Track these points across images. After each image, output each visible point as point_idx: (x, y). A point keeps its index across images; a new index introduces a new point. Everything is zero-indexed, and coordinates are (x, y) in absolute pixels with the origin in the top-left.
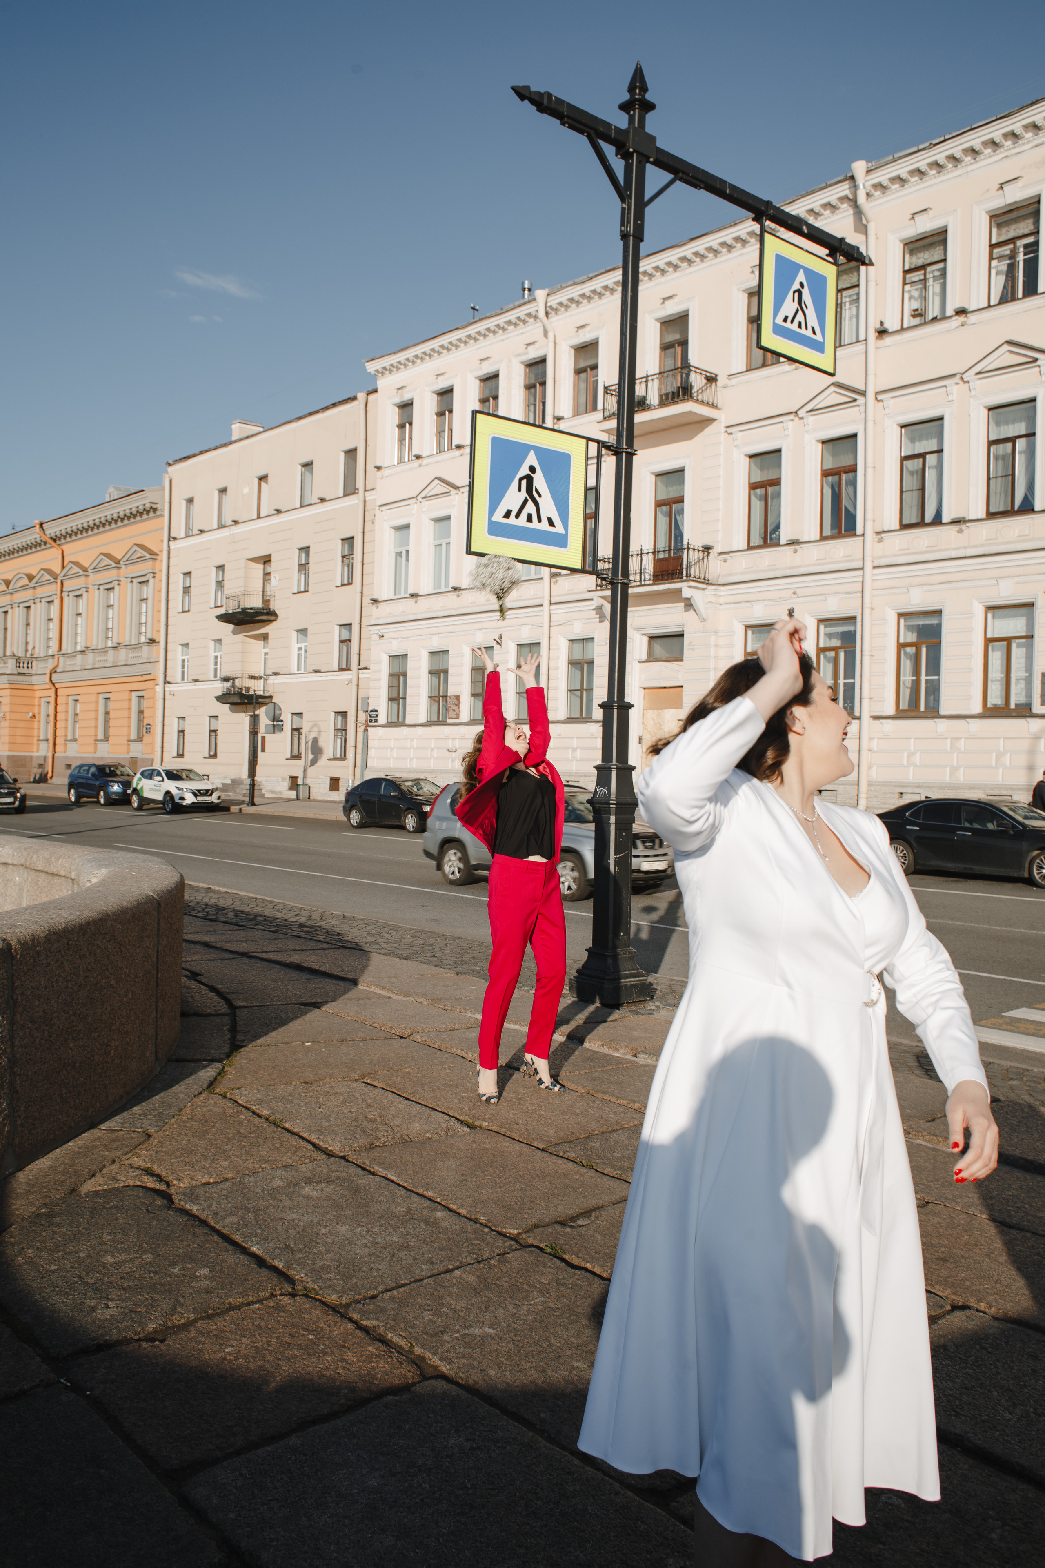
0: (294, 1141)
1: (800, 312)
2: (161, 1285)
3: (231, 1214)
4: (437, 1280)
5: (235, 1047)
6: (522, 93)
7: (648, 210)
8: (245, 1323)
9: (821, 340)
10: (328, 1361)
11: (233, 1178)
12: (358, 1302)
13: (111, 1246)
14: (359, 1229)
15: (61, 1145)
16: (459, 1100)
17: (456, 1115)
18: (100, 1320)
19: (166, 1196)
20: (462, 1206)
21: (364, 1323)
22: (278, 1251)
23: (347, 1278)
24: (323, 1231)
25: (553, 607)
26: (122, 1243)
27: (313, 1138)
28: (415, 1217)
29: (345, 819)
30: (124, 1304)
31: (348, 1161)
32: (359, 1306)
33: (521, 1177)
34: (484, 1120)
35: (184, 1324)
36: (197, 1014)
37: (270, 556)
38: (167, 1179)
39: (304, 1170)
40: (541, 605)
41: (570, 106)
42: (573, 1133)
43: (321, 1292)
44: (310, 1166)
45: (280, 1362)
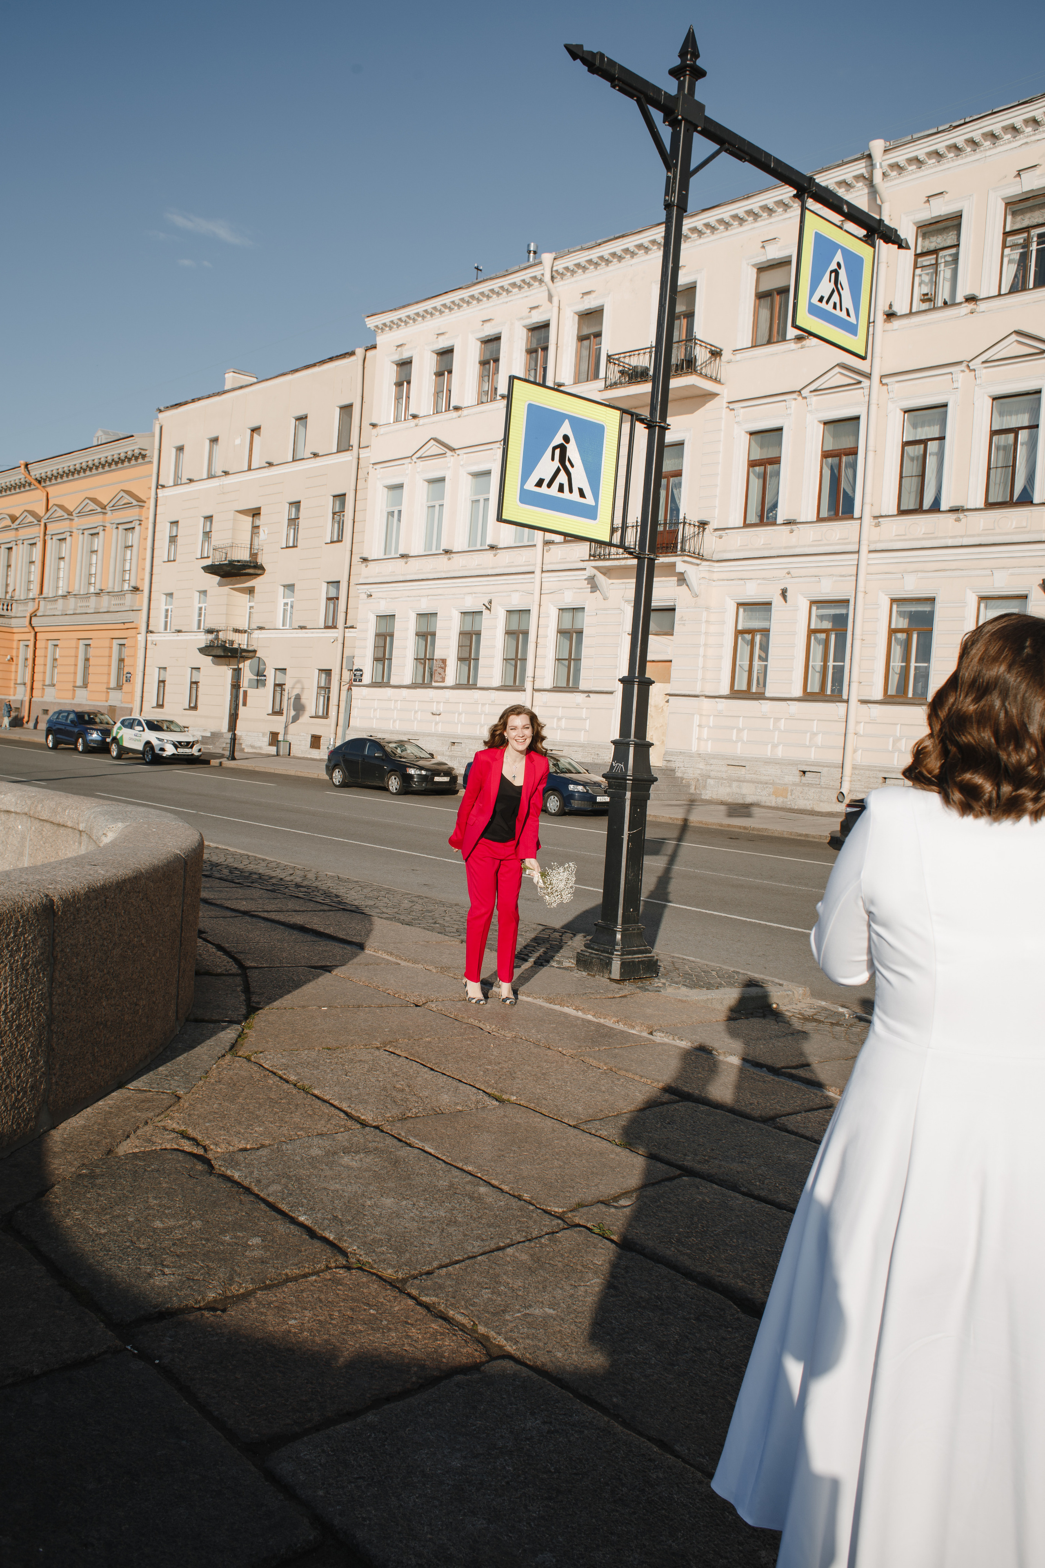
0: (326, 1109)
1: (836, 293)
2: (214, 1252)
3: (273, 1182)
4: (491, 1258)
5: (252, 1009)
6: (575, 52)
7: (693, 181)
8: (305, 1296)
9: (855, 323)
10: (393, 1338)
11: (270, 1145)
12: (415, 1277)
13: (158, 1211)
14: (404, 1203)
15: (92, 1104)
16: (485, 1072)
17: (483, 1088)
18: (159, 1287)
19: (207, 1162)
20: (503, 1182)
21: (424, 1299)
22: (326, 1222)
23: (399, 1252)
24: (369, 1203)
25: (544, 575)
26: (169, 1208)
27: (344, 1106)
28: (458, 1191)
29: (327, 777)
30: (180, 1271)
31: (382, 1131)
32: (417, 1282)
33: (557, 1154)
34: (512, 1094)
35: (243, 1294)
36: (208, 973)
37: (259, 508)
38: (203, 1143)
39: (340, 1138)
40: (533, 572)
41: (622, 68)
42: (601, 1111)
43: (376, 1266)
44: (346, 1135)
45: (345, 1337)
